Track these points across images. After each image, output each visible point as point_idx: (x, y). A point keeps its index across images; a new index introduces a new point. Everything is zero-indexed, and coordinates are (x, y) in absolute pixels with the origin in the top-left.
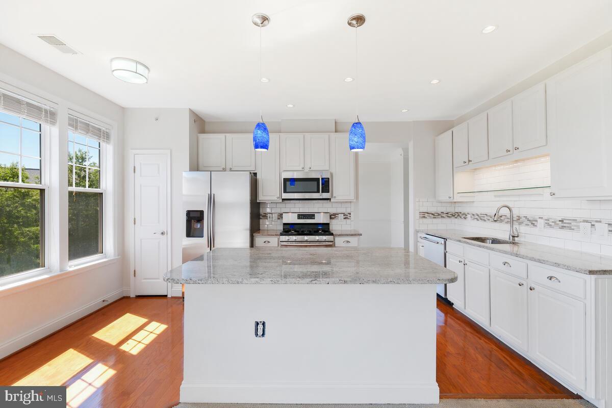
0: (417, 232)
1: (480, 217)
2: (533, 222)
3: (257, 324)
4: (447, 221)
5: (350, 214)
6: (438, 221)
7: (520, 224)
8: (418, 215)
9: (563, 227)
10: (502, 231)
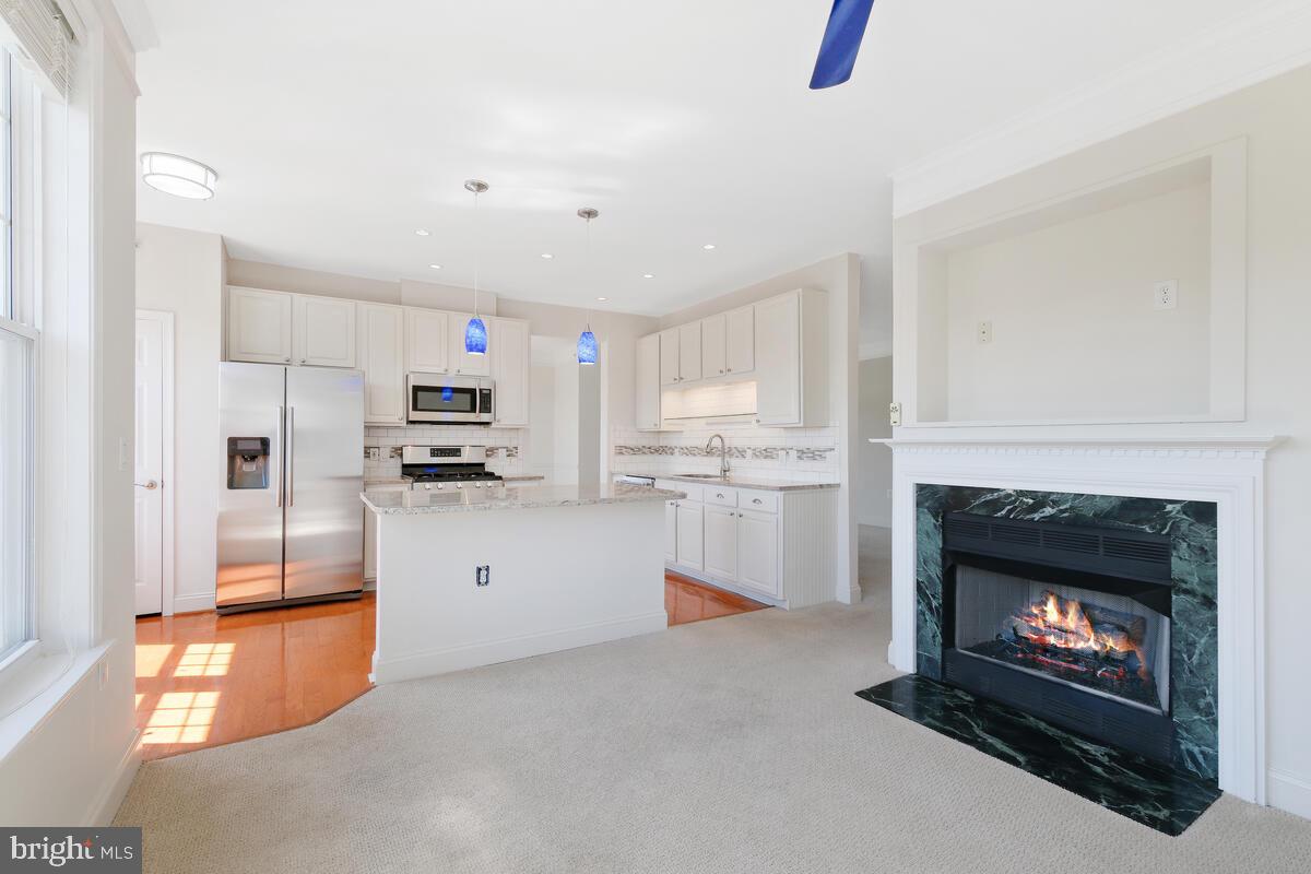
0: (612, 474)
1: (689, 451)
2: (742, 453)
3: (479, 570)
4: (649, 458)
5: (516, 448)
6: (638, 458)
7: (731, 456)
8: (613, 451)
9: (766, 457)
10: (712, 466)
